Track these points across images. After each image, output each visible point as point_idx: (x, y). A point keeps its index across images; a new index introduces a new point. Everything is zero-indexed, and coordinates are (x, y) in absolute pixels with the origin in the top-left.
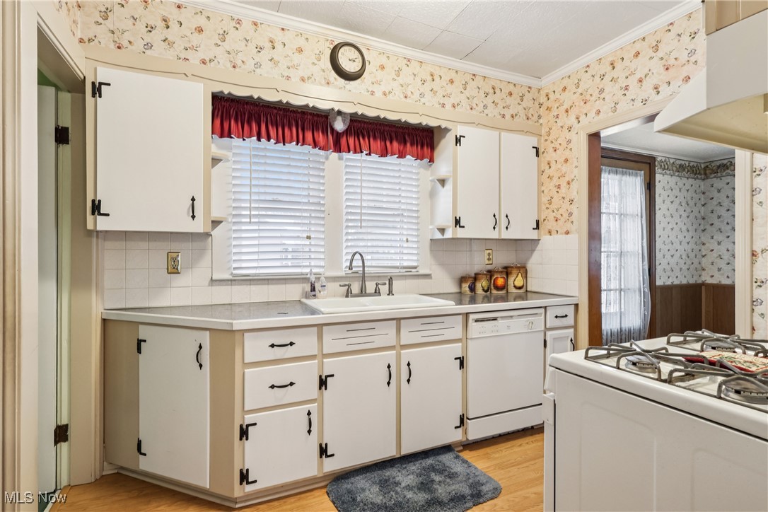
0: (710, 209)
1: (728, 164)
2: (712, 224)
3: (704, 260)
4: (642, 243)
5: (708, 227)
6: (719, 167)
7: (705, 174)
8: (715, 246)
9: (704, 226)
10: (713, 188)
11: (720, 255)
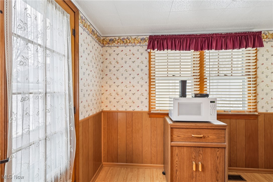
0: (106, 65)
1: (115, 39)
2: (107, 75)
3: (102, 96)
4: (69, 83)
5: (104, 76)
6: (110, 40)
7: (103, 44)
8: (108, 88)
9: (103, 75)
10: (107, 53)
11: (110, 94)
